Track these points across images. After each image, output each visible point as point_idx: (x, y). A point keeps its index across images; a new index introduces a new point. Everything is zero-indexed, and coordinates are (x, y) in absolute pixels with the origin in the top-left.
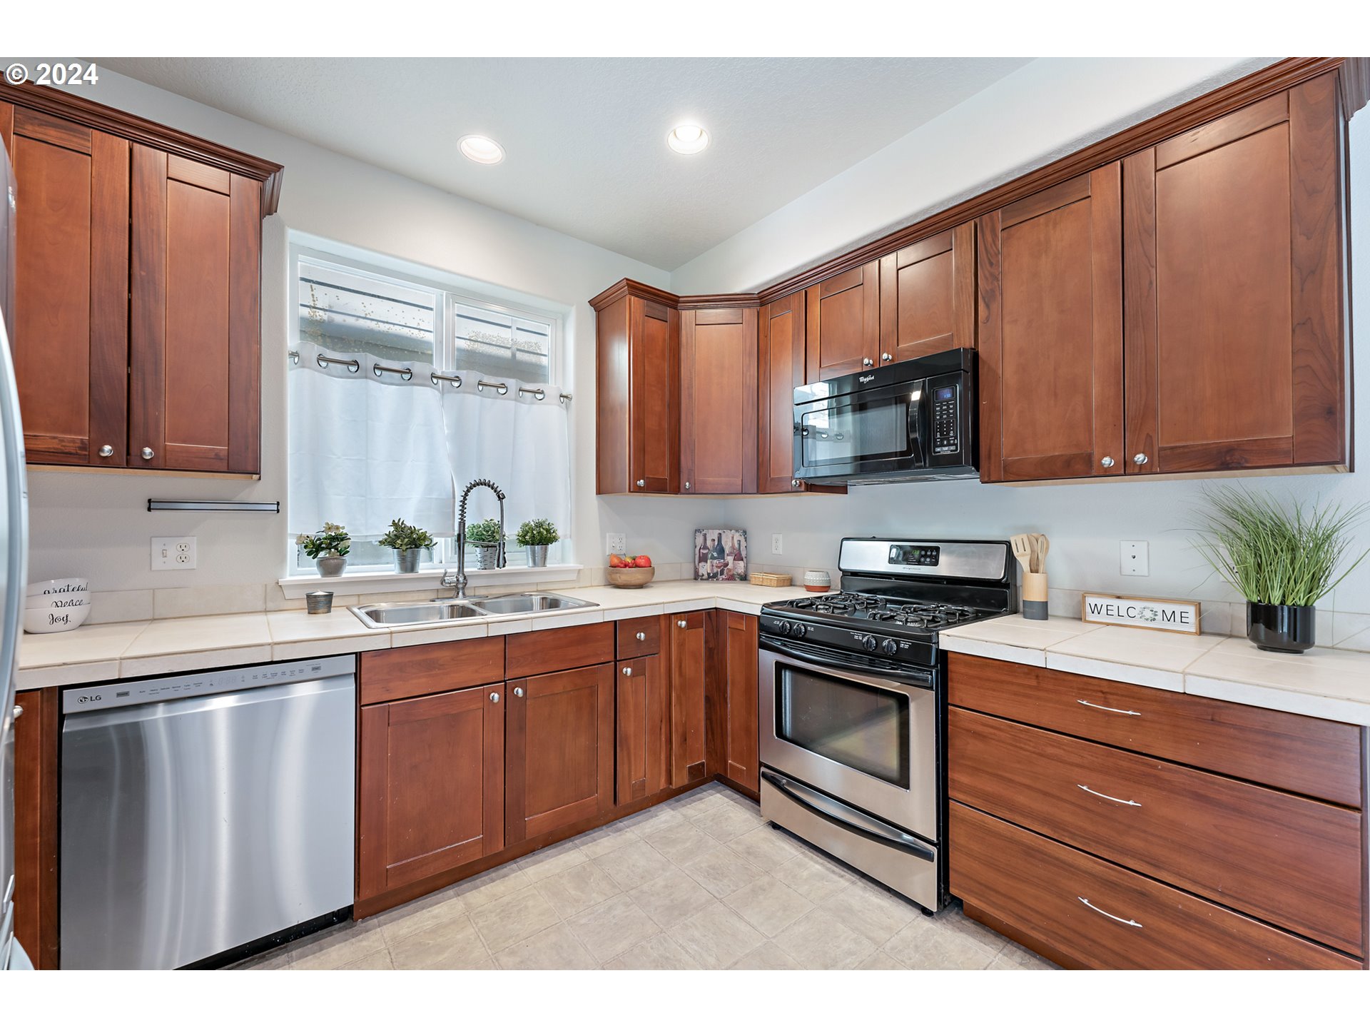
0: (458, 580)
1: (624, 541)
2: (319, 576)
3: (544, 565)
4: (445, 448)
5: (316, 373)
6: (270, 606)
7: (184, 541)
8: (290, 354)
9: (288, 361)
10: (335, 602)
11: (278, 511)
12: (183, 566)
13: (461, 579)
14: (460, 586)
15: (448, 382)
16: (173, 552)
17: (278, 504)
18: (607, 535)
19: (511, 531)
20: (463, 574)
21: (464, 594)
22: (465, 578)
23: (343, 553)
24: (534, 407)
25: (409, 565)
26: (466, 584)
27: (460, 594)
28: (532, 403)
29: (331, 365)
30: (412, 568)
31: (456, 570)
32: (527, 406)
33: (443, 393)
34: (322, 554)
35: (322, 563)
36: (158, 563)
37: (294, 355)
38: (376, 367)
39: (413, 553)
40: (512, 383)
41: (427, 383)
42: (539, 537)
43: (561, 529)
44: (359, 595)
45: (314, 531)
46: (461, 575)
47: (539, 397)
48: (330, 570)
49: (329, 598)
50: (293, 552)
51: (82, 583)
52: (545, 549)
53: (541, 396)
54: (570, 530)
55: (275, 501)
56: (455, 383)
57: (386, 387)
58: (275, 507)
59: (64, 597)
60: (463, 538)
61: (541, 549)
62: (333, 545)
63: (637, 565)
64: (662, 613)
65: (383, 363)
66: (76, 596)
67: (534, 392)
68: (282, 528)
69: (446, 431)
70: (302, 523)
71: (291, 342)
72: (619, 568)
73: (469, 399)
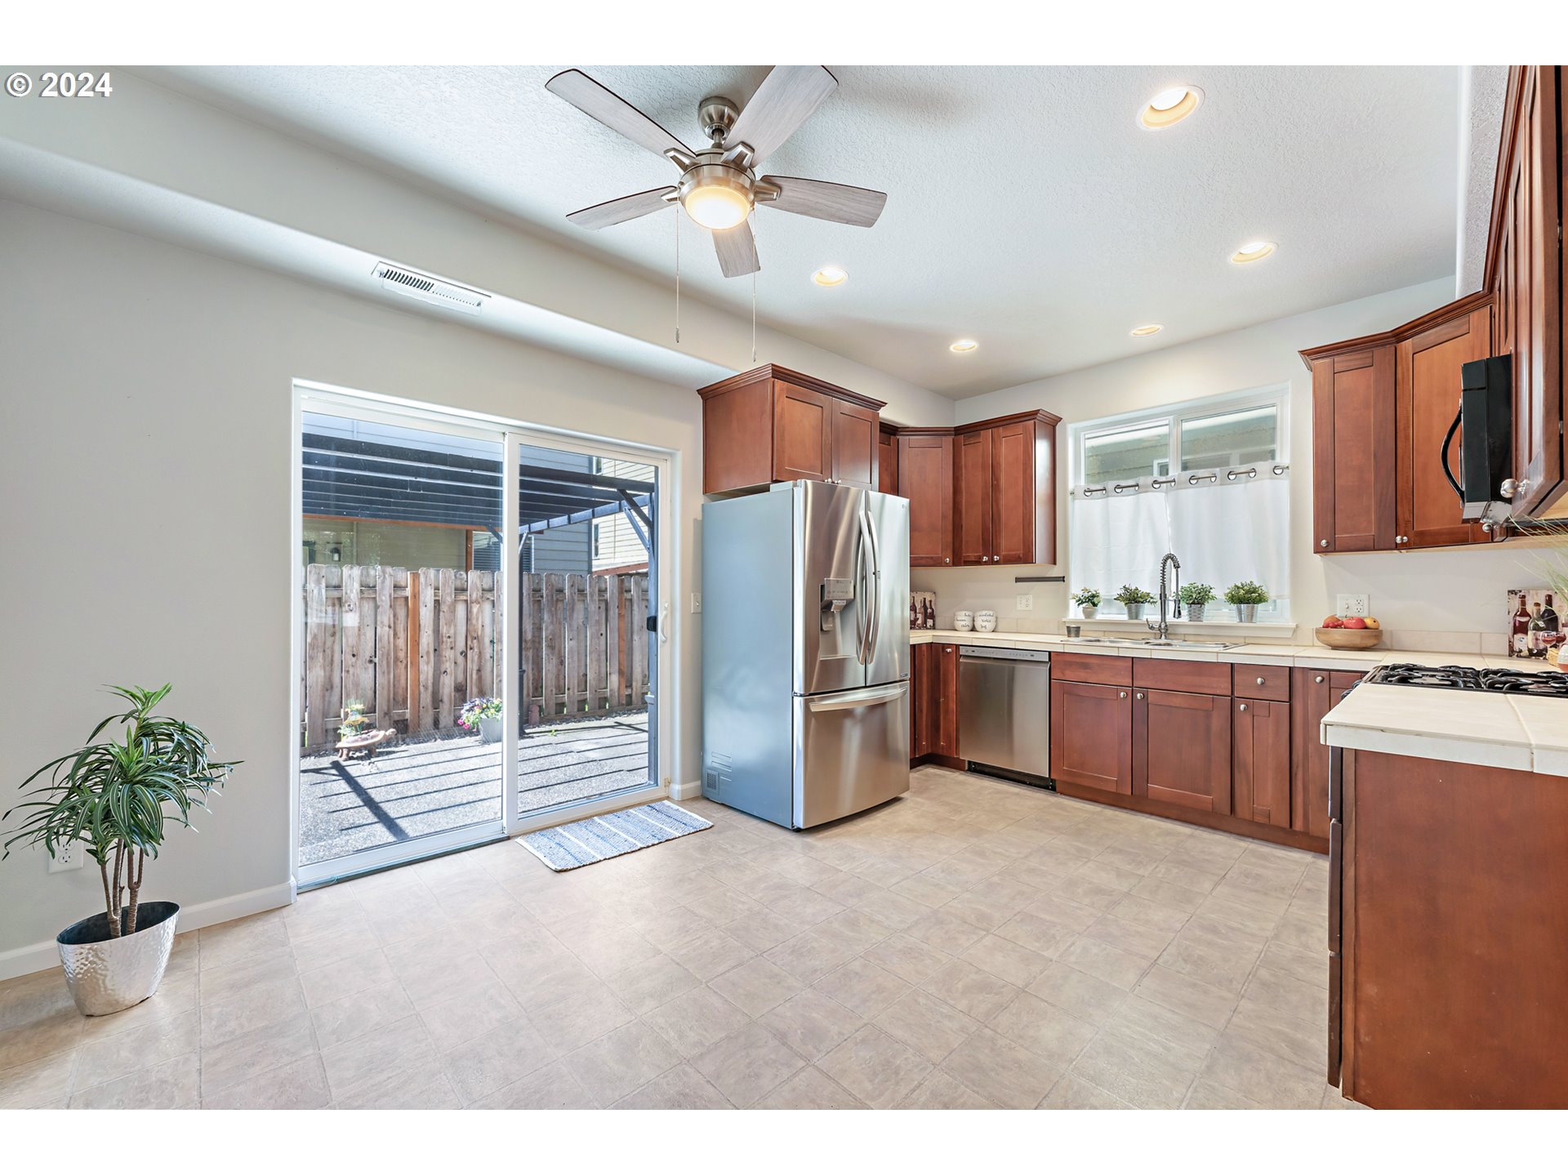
0: (1160, 626)
1: (1366, 602)
2: (1084, 618)
3: (1251, 621)
4: (1166, 531)
5: (1084, 501)
6: (1061, 632)
7: (1027, 596)
9: (1070, 497)
10: (1081, 633)
11: (1064, 581)
12: (1027, 609)
13: (1163, 626)
14: (1163, 631)
15: (1169, 484)
16: (1024, 601)
17: (1064, 577)
18: (1338, 595)
19: (1220, 592)
20: (1166, 623)
21: (1165, 636)
22: (1166, 626)
23: (1095, 605)
24: (1249, 484)
25: (1134, 615)
27: (1163, 636)
28: (1247, 482)
29: (1094, 493)
30: (1137, 618)
31: (1160, 619)
32: (1243, 485)
33: (1166, 493)
34: (1084, 605)
35: (1085, 611)
36: (1019, 607)
37: (1072, 493)
38: (1118, 487)
39: (1137, 607)
40: (1217, 470)
41: (1149, 489)
42: (1247, 598)
43: (1271, 592)
44: (1105, 631)
45: (1080, 594)
46: (1163, 623)
47: (1252, 475)
48: (1088, 614)
49: (1078, 629)
50: (1073, 603)
51: (991, 613)
52: (1253, 608)
53: (1254, 474)
54: (1287, 591)
55: (1062, 576)
56: (1173, 484)
57: (1124, 498)
58: (1063, 579)
59: (985, 618)
60: (1163, 597)
61: (1248, 607)
62: (1091, 600)
63: (1347, 625)
64: (1292, 666)
65: (1123, 483)
66: (989, 618)
67: (1249, 473)
68: (1066, 590)
69: (1169, 519)
70: (1076, 588)
71: (1071, 486)
72: (1329, 629)
73: (1183, 492)
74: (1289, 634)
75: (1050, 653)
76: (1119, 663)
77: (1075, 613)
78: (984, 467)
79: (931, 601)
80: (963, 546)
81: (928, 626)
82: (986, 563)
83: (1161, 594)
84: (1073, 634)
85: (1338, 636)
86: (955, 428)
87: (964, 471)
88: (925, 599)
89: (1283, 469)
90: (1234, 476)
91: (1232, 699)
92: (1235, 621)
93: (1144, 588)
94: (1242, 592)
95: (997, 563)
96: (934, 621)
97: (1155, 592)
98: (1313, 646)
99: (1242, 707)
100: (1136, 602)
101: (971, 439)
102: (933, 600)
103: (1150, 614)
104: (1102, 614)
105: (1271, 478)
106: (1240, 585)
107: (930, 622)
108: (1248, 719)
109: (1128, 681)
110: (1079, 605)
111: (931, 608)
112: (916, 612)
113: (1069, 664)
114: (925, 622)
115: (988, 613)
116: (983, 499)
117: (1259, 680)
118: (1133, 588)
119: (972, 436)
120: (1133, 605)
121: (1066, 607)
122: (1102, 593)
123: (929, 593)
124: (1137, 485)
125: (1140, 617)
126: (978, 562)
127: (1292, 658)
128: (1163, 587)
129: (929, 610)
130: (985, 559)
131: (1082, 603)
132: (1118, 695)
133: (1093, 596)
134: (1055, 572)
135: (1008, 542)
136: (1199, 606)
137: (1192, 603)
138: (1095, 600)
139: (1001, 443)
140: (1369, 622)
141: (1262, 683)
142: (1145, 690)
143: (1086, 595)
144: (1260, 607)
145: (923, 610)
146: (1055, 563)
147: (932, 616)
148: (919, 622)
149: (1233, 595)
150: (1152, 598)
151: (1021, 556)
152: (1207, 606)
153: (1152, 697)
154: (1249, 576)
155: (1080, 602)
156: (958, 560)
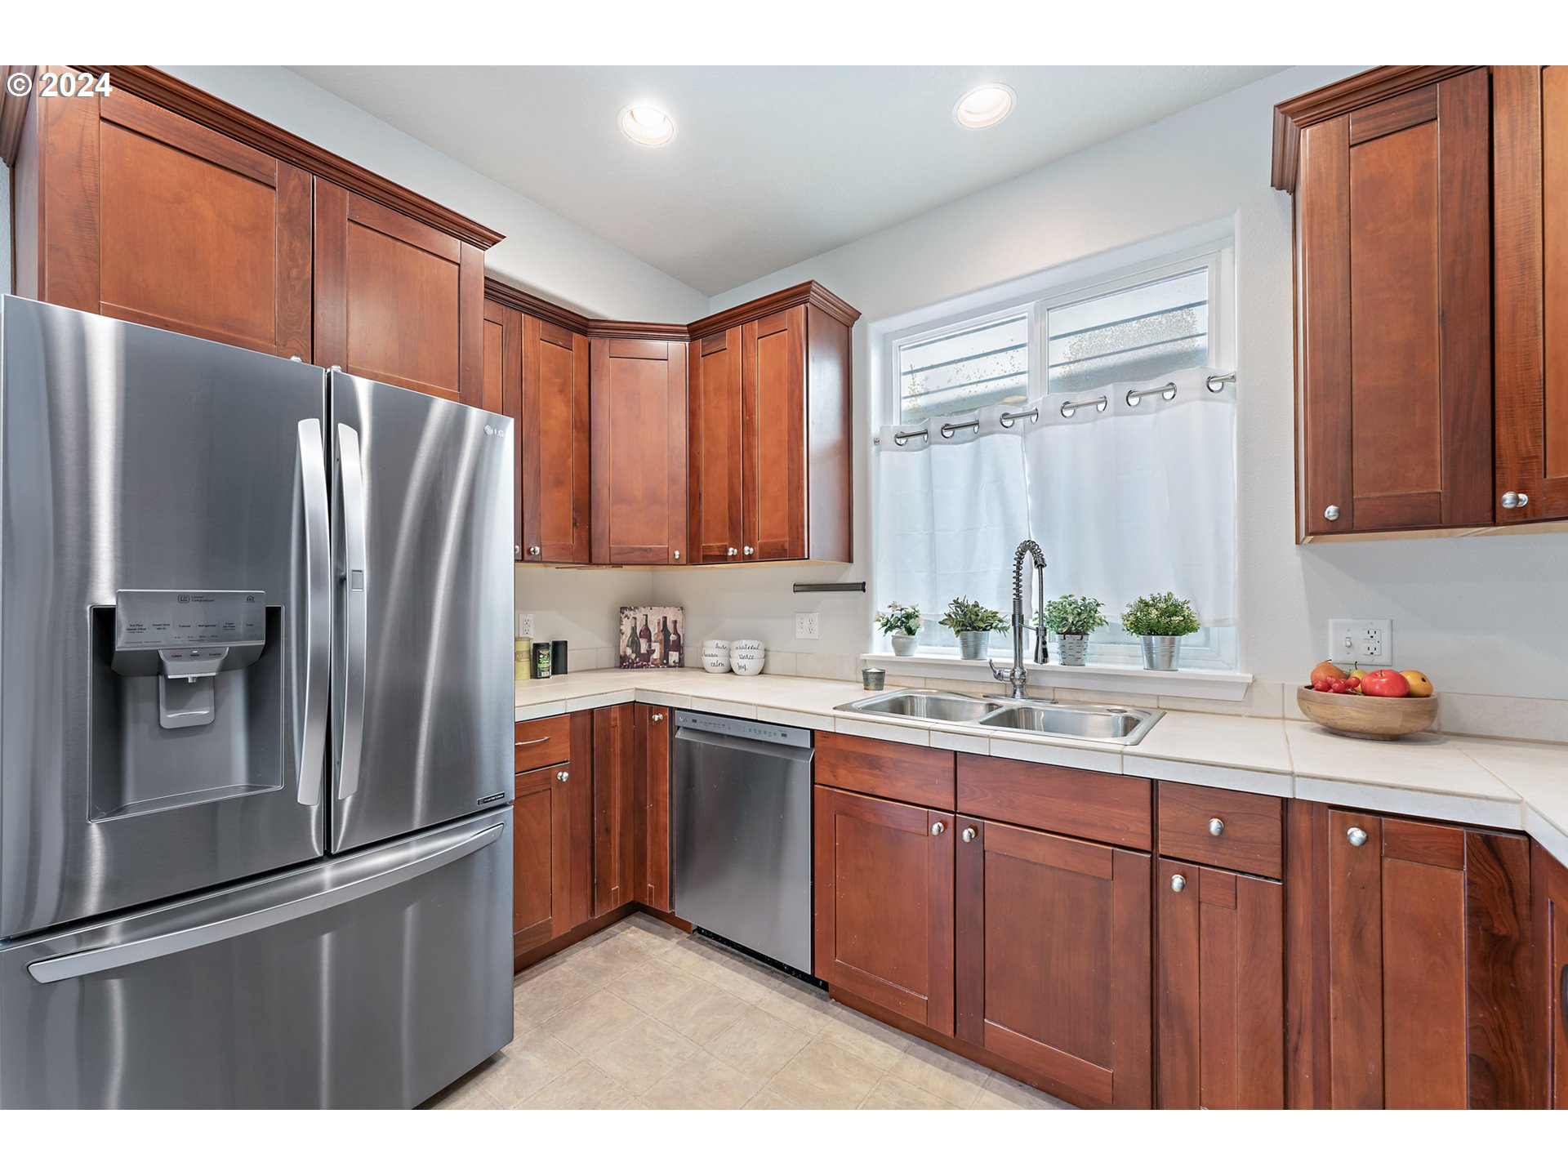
0: (1013, 674)
1: (1385, 636)
2: (892, 655)
3: (1169, 668)
4: (1023, 503)
5: (895, 454)
7: (811, 615)
8: (875, 442)
9: (874, 448)
10: (887, 680)
11: (864, 591)
12: (810, 636)
13: (1017, 674)
14: (1018, 683)
15: (1028, 419)
16: (806, 625)
17: (864, 583)
18: (1331, 621)
19: (1114, 611)
20: (1022, 668)
21: (1022, 693)
22: (1023, 673)
23: (911, 632)
24: (1163, 413)
25: (972, 651)
26: (1024, 680)
27: (1018, 693)
28: (1159, 409)
29: (911, 439)
30: (975, 656)
31: (1012, 661)
32: (1152, 415)
33: (1024, 435)
34: (895, 632)
35: (895, 642)
36: (799, 634)
37: (877, 442)
38: (947, 427)
39: (976, 636)
40: (1109, 390)
41: (996, 430)
42: (1162, 623)
43: (1204, 611)
44: (925, 678)
45: (889, 612)
46: (1018, 669)
47: (1168, 395)
48: (900, 649)
49: (881, 675)
50: (877, 629)
51: (755, 643)
52: (1172, 642)
53: (1171, 393)
54: (1232, 612)
55: (862, 581)
56: (1034, 418)
57: (956, 446)
58: (861, 587)
59: (744, 653)
60: (1018, 620)
61: (1163, 641)
62: (904, 624)
63: (1369, 688)
64: (1290, 796)
65: (955, 421)
66: (750, 653)
67: (1162, 391)
68: (868, 606)
69: (1028, 483)
70: (883, 601)
71: (875, 429)
72: (1330, 694)
73: (1052, 432)
74: (1238, 695)
75: (813, 731)
76: (931, 761)
77: (881, 645)
78: (731, 393)
79: (675, 622)
80: (703, 529)
81: (671, 662)
82: (734, 559)
83: (1014, 616)
84: (872, 686)
85: (1350, 709)
86: (688, 326)
87: (702, 401)
88: (665, 618)
89: (1223, 381)
90: (1137, 399)
91: (1152, 858)
92: (1140, 666)
93: (989, 604)
94: (1154, 613)
95: (750, 559)
96: (680, 654)
97: (1006, 612)
98: (1284, 718)
99: (1177, 881)
100: (974, 628)
101: (713, 344)
102: (679, 620)
103: (997, 649)
104: (920, 651)
105: (1204, 399)
106: (1148, 599)
107: (674, 656)
108: (1187, 909)
109: (946, 800)
110: (886, 631)
111: (676, 633)
112: (650, 641)
113: (846, 756)
114: (665, 656)
115: (749, 643)
116: (730, 448)
117: (1215, 825)
118: (971, 603)
119: (713, 340)
120: (970, 634)
121: (867, 636)
122: (924, 611)
123: (672, 609)
124: (976, 424)
125: (980, 657)
126: (723, 558)
127: (1288, 778)
128: (1018, 602)
129: (673, 637)
130: (731, 551)
131: (891, 628)
132: (929, 829)
133: (909, 617)
134: (851, 575)
135: (767, 522)
136: (1079, 637)
137: (1067, 633)
138: (912, 623)
139: (756, 347)
140: (1413, 681)
141: (1222, 831)
142: (978, 821)
143: (898, 614)
144: (1185, 641)
145: (661, 636)
146: (850, 559)
147: (678, 646)
148: (656, 656)
149: (1137, 618)
150: (1000, 621)
151: (787, 546)
152: (1092, 636)
153: (994, 835)
154: (1163, 585)
155: (889, 626)
156: (698, 555)
